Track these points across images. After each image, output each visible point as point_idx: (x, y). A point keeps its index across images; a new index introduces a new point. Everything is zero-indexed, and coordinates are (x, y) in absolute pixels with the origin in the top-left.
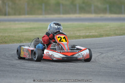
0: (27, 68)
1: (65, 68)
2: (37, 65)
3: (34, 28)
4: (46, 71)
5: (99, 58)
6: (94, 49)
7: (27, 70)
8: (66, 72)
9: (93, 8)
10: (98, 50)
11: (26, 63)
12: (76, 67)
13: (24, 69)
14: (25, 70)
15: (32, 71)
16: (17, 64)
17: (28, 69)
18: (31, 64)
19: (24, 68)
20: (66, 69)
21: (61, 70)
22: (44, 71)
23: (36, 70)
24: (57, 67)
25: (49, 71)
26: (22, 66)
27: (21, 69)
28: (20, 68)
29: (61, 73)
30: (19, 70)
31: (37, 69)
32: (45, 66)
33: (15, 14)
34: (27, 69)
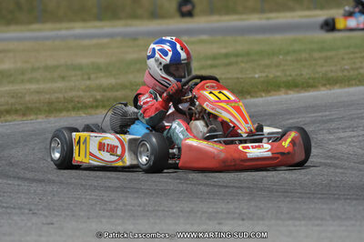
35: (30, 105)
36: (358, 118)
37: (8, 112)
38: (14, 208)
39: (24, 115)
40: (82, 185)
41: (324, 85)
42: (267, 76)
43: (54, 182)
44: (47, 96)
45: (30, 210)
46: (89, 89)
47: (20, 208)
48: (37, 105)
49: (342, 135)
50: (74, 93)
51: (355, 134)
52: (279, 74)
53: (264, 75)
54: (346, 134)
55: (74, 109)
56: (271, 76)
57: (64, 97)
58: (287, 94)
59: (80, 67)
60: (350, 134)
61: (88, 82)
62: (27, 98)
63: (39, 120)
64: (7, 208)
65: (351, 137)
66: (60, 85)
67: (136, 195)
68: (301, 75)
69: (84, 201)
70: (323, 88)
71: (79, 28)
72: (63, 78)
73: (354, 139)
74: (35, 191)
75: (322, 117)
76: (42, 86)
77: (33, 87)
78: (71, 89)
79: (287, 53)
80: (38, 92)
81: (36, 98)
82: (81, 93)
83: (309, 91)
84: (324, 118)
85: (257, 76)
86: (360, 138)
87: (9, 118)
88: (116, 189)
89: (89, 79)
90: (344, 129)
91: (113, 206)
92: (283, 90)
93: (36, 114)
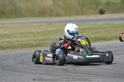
0: (79, 72)
3: (85, 29)
4: (98, 75)
7: (80, 74)
8: (118, 76)
14: (77, 74)
18: (84, 68)
20: (118, 72)
21: (113, 73)
23: (88, 74)
29: (113, 77)
30: (72, 75)
32: (97, 70)
33: (66, 15)
35: (15, 45)
37: (7, 48)
38: (8, 80)
39: (13, 49)
40: (32, 73)
41: (115, 39)
42: (96, 36)
43: (22, 72)
44: (21, 43)
45: (14, 81)
46: (35, 40)
47: (11, 80)
48: (17, 45)
50: (30, 42)
52: (99, 35)
53: (94, 36)
54: (122, 56)
55: (30, 47)
56: (97, 36)
57: (26, 43)
58: (102, 42)
59: (32, 33)
61: (35, 38)
62: (14, 43)
63: (18, 51)
64: (6, 80)
66: (25, 39)
67: (50, 76)
68: (107, 36)
70: (114, 40)
71: (32, 20)
72: (26, 36)
74: (16, 75)
75: (114, 50)
76: (19, 39)
77: (16, 39)
78: (29, 40)
79: (103, 28)
80: (18, 41)
81: (17, 43)
82: (32, 42)
83: (110, 41)
84: (115, 50)
85: (92, 36)
87: (7, 50)
88: (43, 74)
89: (35, 37)
90: (122, 54)
92: (101, 41)
93: (17, 49)
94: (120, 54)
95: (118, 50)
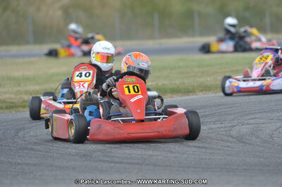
0: (117, 160)
1: (202, 159)
2: (139, 152)
4: (160, 166)
5: (280, 133)
6: (269, 112)
7: (118, 165)
8: (204, 168)
9: (267, 20)
10: (278, 114)
11: (116, 148)
12: (228, 155)
13: (111, 162)
14: (112, 165)
15: (127, 166)
16: (96, 152)
17: (120, 163)
18: (127, 151)
19: (110, 160)
20: (206, 159)
21: (194, 163)
22: (155, 165)
23: (138, 164)
24: (185, 156)
25: (167, 166)
26: (105, 156)
27: (103, 164)
28: (101, 161)
31: (140, 161)
32: (157, 155)
34: (116, 163)
36: (225, 114)
40: (8, 162)
41: (202, 91)
46: (18, 93)
49: (213, 126)
50: (7, 96)
51: (223, 125)
52: (166, 82)
54: (215, 126)
55: (7, 108)
56: (160, 84)
58: (172, 97)
60: (218, 125)
61: (19, 88)
65: (220, 128)
67: (50, 168)
68: (184, 83)
69: (9, 172)
70: (201, 93)
71: (14, 49)
73: (222, 130)
78: (5, 93)
82: (13, 96)
83: (189, 95)
86: (227, 129)
89: (19, 86)
90: (214, 123)
91: (31, 176)
94: (211, 122)
95: (207, 113)
